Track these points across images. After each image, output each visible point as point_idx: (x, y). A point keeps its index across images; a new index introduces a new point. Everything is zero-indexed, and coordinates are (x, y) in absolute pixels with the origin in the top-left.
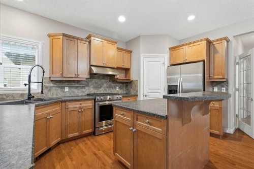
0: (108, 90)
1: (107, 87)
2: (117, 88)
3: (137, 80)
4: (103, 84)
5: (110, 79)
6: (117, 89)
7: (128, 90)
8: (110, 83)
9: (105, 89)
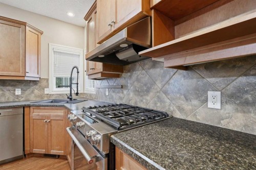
0: (168, 101)
9: (158, 97)
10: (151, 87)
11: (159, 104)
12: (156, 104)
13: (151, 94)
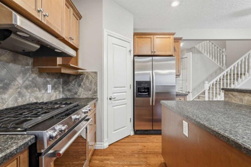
0: (28, 95)
1: (26, 88)
2: (49, 86)
3: (96, 73)
4: (14, 79)
5: (34, 64)
6: (49, 91)
7: (69, 90)
8: (34, 75)
9: (20, 93)
10: (10, 84)
11: (20, 100)
12: (16, 100)
13: (10, 91)
